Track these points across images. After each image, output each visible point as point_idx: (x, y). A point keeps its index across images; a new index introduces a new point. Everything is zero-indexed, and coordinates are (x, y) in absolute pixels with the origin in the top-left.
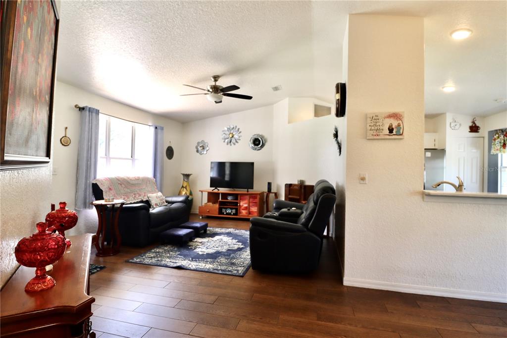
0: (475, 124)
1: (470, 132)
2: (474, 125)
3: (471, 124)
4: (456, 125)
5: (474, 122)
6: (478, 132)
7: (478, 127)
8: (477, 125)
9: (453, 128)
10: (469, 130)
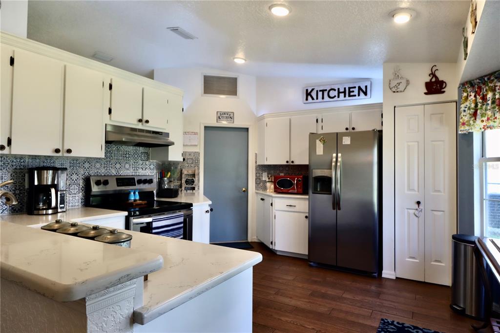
0: (436, 78)
1: (426, 94)
2: (434, 80)
3: (428, 79)
4: (399, 84)
5: (433, 74)
6: (444, 92)
7: (443, 82)
8: (441, 79)
9: (394, 90)
10: (426, 91)
